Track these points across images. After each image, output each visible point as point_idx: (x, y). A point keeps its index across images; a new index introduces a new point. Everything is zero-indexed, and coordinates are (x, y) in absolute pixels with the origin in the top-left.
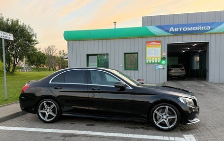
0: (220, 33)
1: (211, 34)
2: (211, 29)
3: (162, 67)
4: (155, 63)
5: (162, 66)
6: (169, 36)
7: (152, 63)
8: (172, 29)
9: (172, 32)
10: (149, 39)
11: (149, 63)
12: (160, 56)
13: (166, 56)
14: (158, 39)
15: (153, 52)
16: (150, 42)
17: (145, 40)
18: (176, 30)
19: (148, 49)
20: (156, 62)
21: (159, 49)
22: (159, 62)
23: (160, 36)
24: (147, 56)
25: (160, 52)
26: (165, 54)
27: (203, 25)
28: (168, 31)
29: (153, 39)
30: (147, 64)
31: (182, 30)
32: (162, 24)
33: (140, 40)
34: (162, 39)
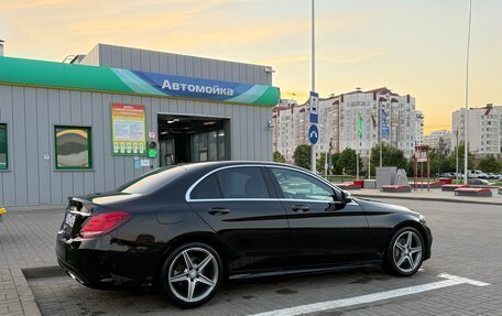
0: (247, 105)
1: (233, 104)
2: (235, 95)
3: (148, 165)
4: (132, 155)
5: (148, 161)
6: (160, 97)
7: (126, 154)
8: (166, 84)
9: (167, 89)
10: (117, 99)
11: (119, 154)
12: (143, 138)
13: (156, 141)
14: (137, 101)
15: (128, 128)
16: (121, 106)
17: (108, 99)
18: (175, 86)
19: (116, 121)
20: (135, 152)
21: (141, 123)
22: (142, 152)
23: (142, 96)
24: (115, 137)
25: (143, 131)
26: (154, 136)
27: (222, 84)
28: (159, 87)
29: (127, 99)
30: (114, 155)
31: (186, 89)
32: (145, 69)
33: (97, 97)
34: (146, 102)
